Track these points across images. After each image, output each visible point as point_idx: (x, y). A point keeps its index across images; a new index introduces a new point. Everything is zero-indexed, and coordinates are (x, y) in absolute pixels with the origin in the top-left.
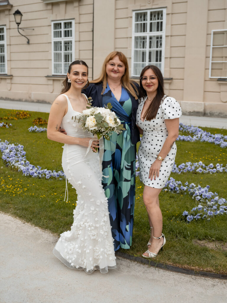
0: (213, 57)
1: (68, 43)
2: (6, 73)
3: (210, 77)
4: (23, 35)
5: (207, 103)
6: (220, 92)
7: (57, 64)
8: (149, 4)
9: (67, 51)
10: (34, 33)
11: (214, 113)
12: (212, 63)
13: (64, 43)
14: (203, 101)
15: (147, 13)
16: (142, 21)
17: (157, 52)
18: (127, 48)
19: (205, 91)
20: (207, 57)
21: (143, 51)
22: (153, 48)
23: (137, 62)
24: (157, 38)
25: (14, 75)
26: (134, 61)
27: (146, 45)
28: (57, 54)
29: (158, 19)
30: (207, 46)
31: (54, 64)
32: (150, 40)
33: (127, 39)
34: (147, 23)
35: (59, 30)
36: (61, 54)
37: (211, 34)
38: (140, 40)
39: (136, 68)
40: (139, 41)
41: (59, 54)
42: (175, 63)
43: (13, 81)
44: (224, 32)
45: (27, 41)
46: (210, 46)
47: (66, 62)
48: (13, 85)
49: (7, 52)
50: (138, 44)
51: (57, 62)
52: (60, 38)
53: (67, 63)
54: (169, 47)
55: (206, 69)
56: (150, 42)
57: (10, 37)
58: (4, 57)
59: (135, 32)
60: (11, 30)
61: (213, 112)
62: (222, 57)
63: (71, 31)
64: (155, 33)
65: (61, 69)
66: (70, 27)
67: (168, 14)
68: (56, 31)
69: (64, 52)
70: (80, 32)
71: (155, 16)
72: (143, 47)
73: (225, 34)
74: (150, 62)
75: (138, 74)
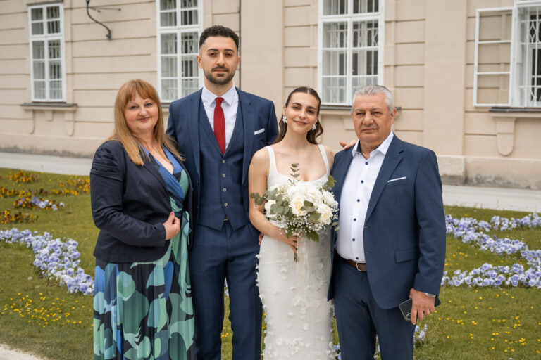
0: (479, 64)
1: (191, 37)
2: (64, 99)
3: (475, 104)
4: (97, 22)
5: (471, 158)
6: (495, 135)
7: (168, 80)
9: (188, 54)
10: (120, 16)
11: (486, 178)
12: (479, 76)
13: (182, 38)
14: (463, 154)
17: (369, 53)
18: (308, 47)
19: (466, 134)
20: (468, 64)
21: (340, 52)
22: (360, 46)
23: (330, 74)
24: (369, 25)
25: (79, 104)
26: (323, 74)
27: (346, 40)
28: (167, 59)
30: (468, 41)
31: (162, 80)
32: (356, 30)
33: (307, 28)
35: (172, 11)
36: (176, 59)
37: (475, 17)
38: (335, 31)
39: (328, 87)
40: (333, 32)
41: (172, 59)
42: (405, 76)
43: (79, 117)
44: (502, 13)
45: (107, 33)
46: (474, 41)
47: (186, 75)
48: (77, 124)
49: (66, 57)
50: (332, 39)
51: (168, 76)
52: (173, 27)
53: (189, 78)
54: (393, 45)
55: (467, 88)
56: (355, 35)
57: (72, 25)
58: (59, 67)
59: (324, 14)
60: (73, 11)
61: (483, 175)
62: (499, 64)
63: (196, 11)
64: (365, 16)
65: (176, 91)
66: (193, 4)
68: (166, 13)
69: (182, 57)
70: (213, 15)
72: (342, 45)
73: (504, 17)
74: (355, 76)
75: (331, 100)
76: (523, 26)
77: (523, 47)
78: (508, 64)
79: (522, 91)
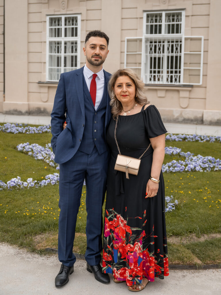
0: (127, 63)
8: (64, 9)
15: (61, 18)
16: (56, 26)
17: (72, 57)
18: (41, 52)
20: (121, 63)
21: (57, 55)
22: (68, 53)
23: (52, 66)
24: (72, 43)
26: (49, 66)
27: (61, 50)
29: (73, 24)
30: (121, 52)
32: (65, 45)
33: (40, 43)
34: (61, 28)
37: (124, 41)
38: (55, 45)
39: (51, 73)
40: (53, 45)
44: (137, 40)
46: (124, 52)
50: (53, 49)
56: (65, 47)
62: (136, 63)
64: (70, 39)
67: (82, 20)
71: (69, 22)
72: (58, 52)
73: (138, 42)
74: (65, 68)
75: (53, 79)
76: (146, 46)
77: (147, 56)
78: (140, 63)
79: (146, 77)
